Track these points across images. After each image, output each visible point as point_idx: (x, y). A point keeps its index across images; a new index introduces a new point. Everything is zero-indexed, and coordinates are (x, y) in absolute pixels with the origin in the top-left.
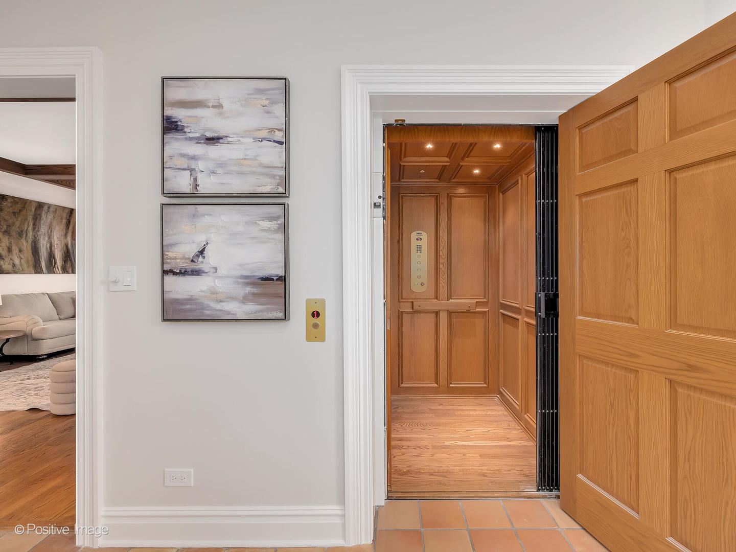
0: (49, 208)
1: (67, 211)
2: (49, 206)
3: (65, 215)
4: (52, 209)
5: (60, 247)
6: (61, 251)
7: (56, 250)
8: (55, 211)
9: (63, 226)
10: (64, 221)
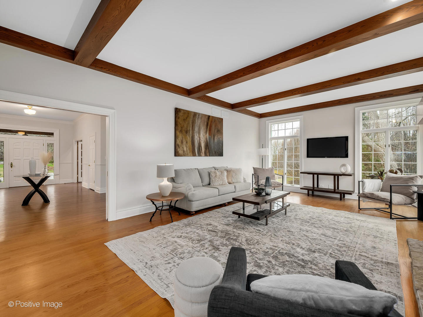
0: (199, 115)
1: (207, 117)
2: (199, 114)
3: (206, 120)
4: (200, 116)
5: (204, 140)
6: (204, 142)
7: (202, 142)
8: (201, 118)
9: (205, 127)
10: (206, 123)
